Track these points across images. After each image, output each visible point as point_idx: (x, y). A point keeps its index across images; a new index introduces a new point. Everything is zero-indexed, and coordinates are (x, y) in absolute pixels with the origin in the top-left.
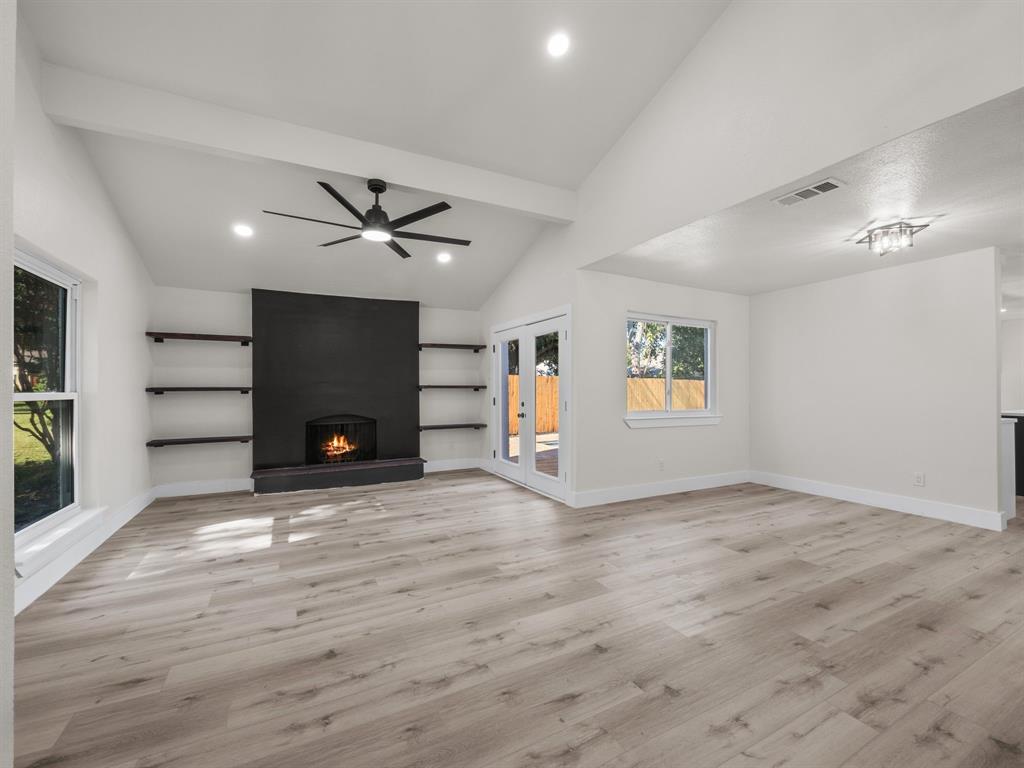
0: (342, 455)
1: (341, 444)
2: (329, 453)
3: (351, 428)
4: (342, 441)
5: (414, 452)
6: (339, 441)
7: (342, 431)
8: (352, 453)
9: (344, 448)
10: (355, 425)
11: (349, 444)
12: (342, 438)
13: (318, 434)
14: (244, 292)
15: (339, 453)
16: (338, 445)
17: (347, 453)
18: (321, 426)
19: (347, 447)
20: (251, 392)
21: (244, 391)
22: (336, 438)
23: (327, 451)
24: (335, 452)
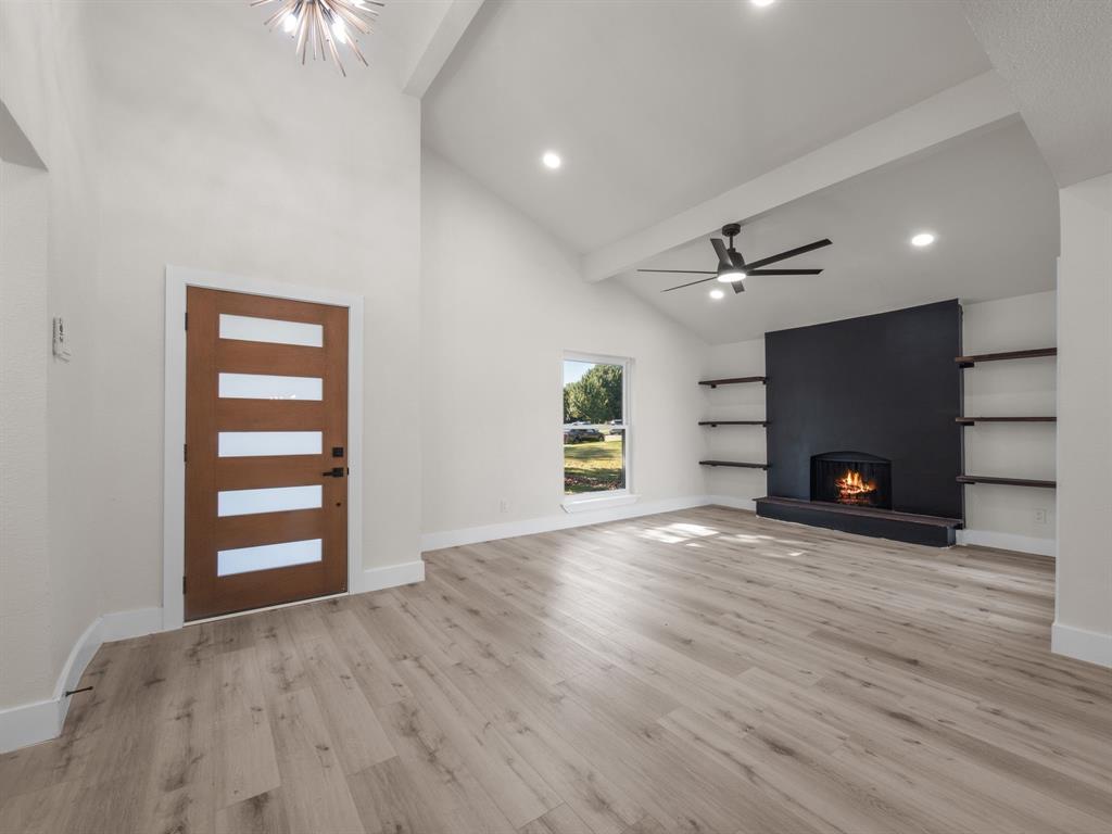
0: (857, 495)
1: (856, 483)
2: (843, 491)
3: (866, 467)
4: (856, 478)
6: (853, 478)
7: (855, 468)
8: (868, 494)
9: (858, 488)
10: (871, 464)
11: (864, 483)
12: (856, 476)
13: (830, 470)
15: (852, 492)
16: (852, 483)
17: (861, 493)
19: (862, 487)
22: (849, 475)
23: (841, 488)
24: (849, 491)
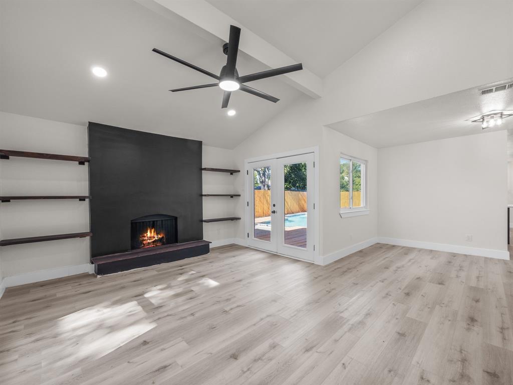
0: (153, 242)
1: (152, 234)
2: (145, 242)
3: (159, 223)
4: (153, 232)
5: (199, 236)
6: (151, 232)
7: (153, 225)
8: (160, 240)
9: (154, 237)
10: (162, 221)
11: (157, 234)
12: (153, 230)
13: (137, 229)
14: (83, 124)
15: (150, 241)
16: (150, 235)
18: (140, 222)
19: (156, 236)
20: (87, 200)
21: (82, 199)
22: (149, 231)
23: (144, 240)
24: (148, 241)
